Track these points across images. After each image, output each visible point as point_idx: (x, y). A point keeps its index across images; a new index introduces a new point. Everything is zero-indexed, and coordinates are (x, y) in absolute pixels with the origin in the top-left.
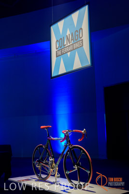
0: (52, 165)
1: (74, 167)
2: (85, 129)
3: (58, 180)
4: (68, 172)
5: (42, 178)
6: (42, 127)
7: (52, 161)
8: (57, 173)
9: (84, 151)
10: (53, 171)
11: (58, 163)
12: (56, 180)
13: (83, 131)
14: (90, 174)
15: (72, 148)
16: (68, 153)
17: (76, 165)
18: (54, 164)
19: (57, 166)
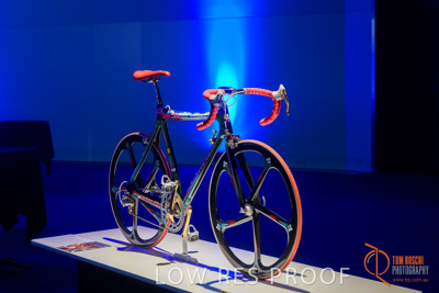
0: (171, 201)
1: (242, 211)
2: (282, 87)
3: (191, 246)
4: (224, 227)
5: (140, 240)
6: (138, 74)
7: (172, 189)
8: (187, 226)
9: (275, 162)
10: (176, 220)
11: (191, 196)
12: (185, 246)
13: (275, 93)
14: (293, 234)
15: (236, 150)
16: (225, 164)
17: (250, 203)
18: (177, 199)
19: (188, 203)
